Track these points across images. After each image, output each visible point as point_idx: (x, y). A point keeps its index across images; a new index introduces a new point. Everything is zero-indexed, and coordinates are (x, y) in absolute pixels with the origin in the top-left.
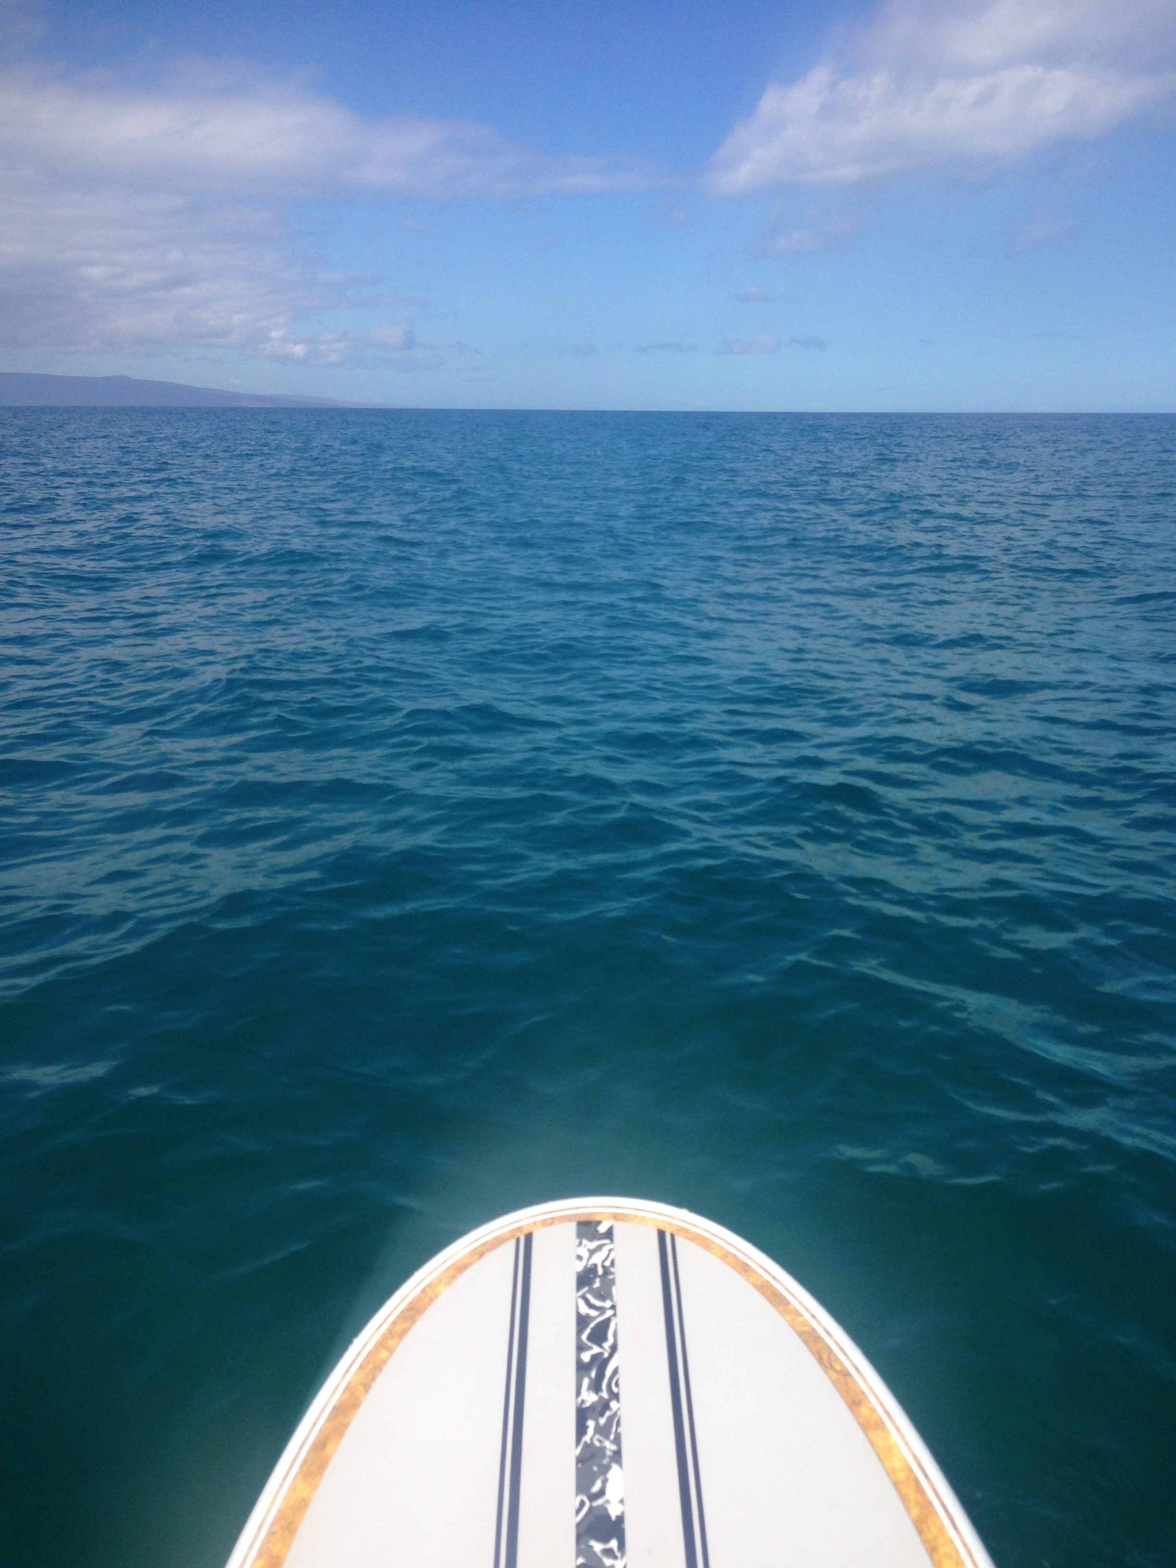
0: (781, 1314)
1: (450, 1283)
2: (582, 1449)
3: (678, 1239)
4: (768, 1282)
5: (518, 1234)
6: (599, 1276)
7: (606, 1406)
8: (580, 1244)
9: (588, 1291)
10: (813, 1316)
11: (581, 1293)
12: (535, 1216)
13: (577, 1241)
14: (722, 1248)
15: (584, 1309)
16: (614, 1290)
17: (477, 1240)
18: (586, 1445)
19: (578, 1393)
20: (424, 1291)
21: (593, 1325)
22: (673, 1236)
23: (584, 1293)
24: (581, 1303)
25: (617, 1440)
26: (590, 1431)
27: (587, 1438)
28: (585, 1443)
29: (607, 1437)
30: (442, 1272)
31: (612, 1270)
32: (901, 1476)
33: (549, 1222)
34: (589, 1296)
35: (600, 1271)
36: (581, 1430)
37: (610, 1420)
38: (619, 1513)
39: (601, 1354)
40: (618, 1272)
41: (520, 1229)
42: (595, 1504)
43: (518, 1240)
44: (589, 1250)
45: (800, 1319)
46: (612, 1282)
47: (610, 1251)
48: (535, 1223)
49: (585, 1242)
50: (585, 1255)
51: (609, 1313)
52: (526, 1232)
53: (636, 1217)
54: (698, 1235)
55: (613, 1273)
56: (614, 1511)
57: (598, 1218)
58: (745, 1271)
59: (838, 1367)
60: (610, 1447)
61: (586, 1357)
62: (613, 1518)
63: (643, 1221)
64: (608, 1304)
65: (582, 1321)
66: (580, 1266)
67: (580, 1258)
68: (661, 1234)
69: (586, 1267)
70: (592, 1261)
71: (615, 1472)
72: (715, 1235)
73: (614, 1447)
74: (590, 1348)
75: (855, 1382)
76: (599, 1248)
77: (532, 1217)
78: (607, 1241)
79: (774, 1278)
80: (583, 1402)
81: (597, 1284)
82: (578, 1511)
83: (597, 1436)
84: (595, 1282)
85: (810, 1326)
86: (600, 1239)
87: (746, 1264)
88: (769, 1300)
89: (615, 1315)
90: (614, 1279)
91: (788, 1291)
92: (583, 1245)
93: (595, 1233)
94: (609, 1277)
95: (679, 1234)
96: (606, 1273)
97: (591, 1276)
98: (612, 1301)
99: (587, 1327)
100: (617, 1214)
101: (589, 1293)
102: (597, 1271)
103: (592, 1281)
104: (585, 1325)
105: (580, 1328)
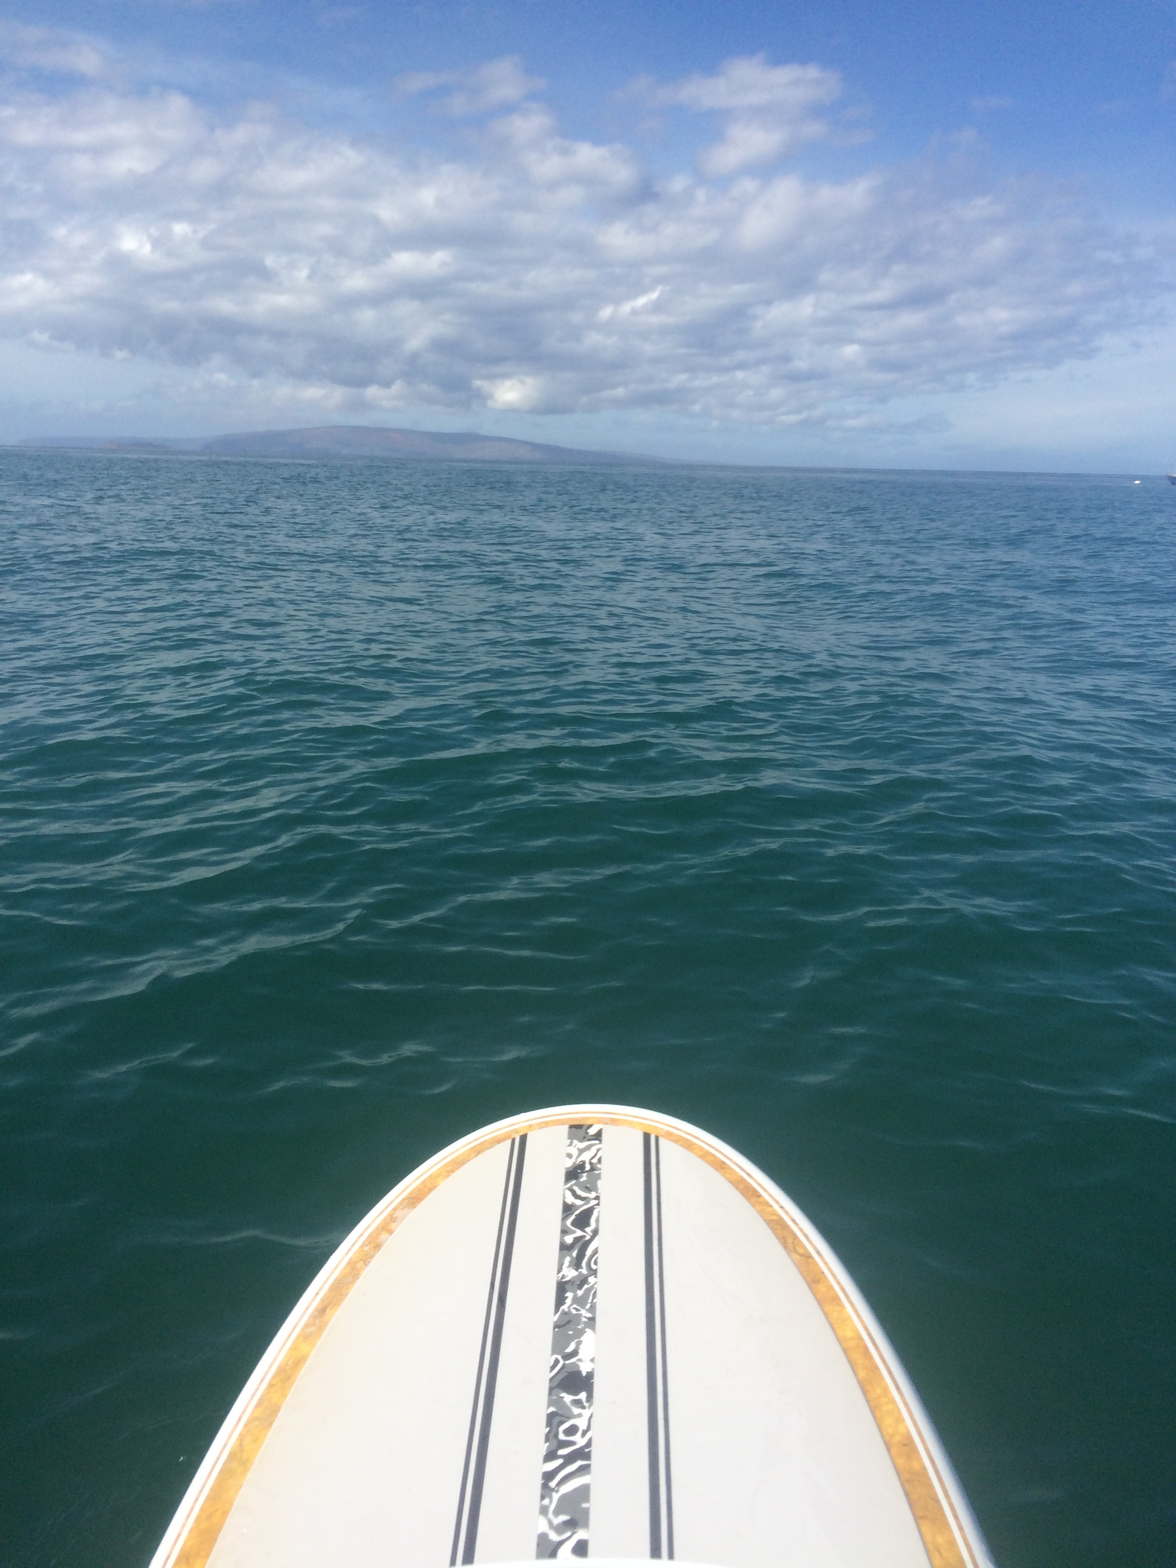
0: (753, 1205)
1: (448, 1176)
2: (560, 1316)
3: (661, 1141)
4: (742, 1177)
5: (514, 1136)
6: (587, 1171)
7: (584, 1281)
8: (570, 1145)
9: (574, 1184)
10: (782, 1207)
11: (568, 1185)
12: (530, 1120)
13: (569, 1141)
14: (701, 1148)
15: (570, 1199)
16: (599, 1183)
17: (474, 1141)
18: (565, 1313)
19: (560, 1270)
20: (423, 1182)
21: (577, 1212)
22: (657, 1138)
23: (572, 1186)
24: (569, 1194)
25: (593, 1309)
26: (568, 1302)
27: (564, 1307)
28: (563, 1310)
29: (583, 1307)
30: (442, 1167)
31: (599, 1166)
32: (852, 1344)
33: (544, 1124)
34: (576, 1188)
35: (588, 1167)
36: (560, 1300)
37: (588, 1291)
38: (590, 1370)
39: (585, 1236)
40: (604, 1169)
41: (516, 1131)
42: (567, 1362)
43: (513, 1141)
44: (578, 1149)
45: (770, 1209)
46: (599, 1177)
47: (598, 1150)
48: (530, 1126)
49: (575, 1142)
50: (575, 1153)
51: (594, 1202)
52: (522, 1134)
53: (625, 1121)
54: (681, 1137)
55: (600, 1169)
56: (585, 1369)
57: (589, 1123)
58: (722, 1168)
59: (801, 1251)
60: (585, 1313)
61: (569, 1239)
62: (584, 1374)
63: (631, 1124)
64: (593, 1195)
65: (568, 1209)
66: (569, 1163)
67: (569, 1156)
68: (647, 1137)
69: (574, 1163)
70: (579, 1160)
71: (588, 1337)
72: (697, 1138)
73: (589, 1315)
74: (574, 1232)
75: (816, 1264)
76: (588, 1148)
77: (528, 1121)
78: (597, 1142)
79: (749, 1175)
80: (563, 1277)
81: (584, 1178)
82: (553, 1368)
83: (575, 1306)
84: (582, 1177)
85: (779, 1215)
86: (589, 1140)
87: (724, 1163)
88: (742, 1193)
89: (598, 1204)
90: (600, 1173)
91: (760, 1185)
92: (574, 1145)
93: (584, 1134)
94: (596, 1172)
95: (662, 1136)
96: (593, 1168)
97: (579, 1171)
98: (597, 1192)
99: (573, 1214)
100: (607, 1119)
101: (576, 1186)
102: (585, 1167)
103: (579, 1175)
104: (570, 1212)
105: (565, 1215)
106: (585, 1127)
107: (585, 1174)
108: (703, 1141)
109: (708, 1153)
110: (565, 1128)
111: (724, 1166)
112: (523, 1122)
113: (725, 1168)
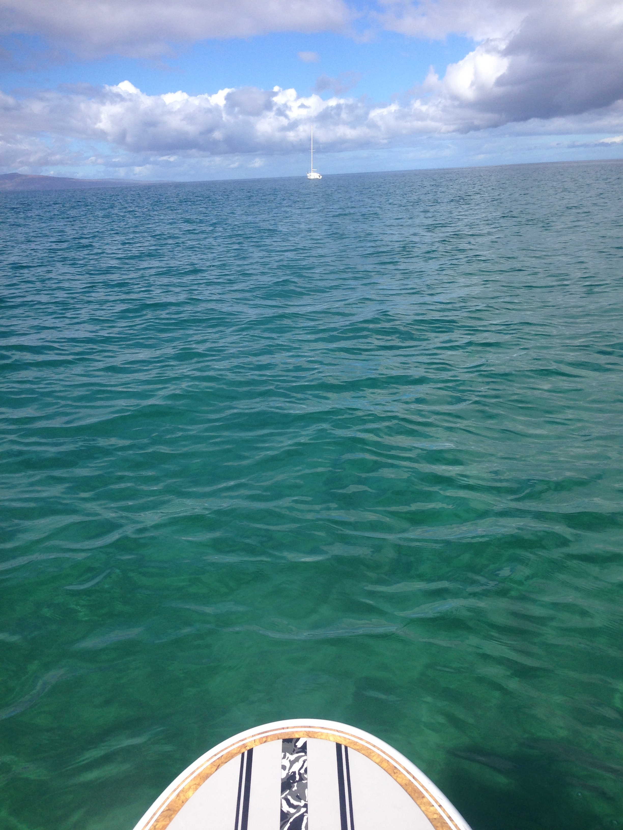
0: (419, 805)
1: (196, 789)
4: (409, 781)
5: (243, 750)
6: (297, 782)
8: (284, 757)
9: (288, 794)
10: (440, 806)
11: (284, 796)
12: (255, 735)
13: (283, 754)
14: (378, 755)
15: (286, 808)
16: (306, 791)
17: (215, 755)
20: (178, 795)
21: (291, 820)
22: (346, 748)
23: (286, 795)
24: (284, 802)
31: (305, 776)
33: (264, 740)
34: (289, 797)
35: (298, 778)
40: (310, 778)
41: (244, 746)
43: (243, 754)
44: (290, 760)
45: (432, 808)
46: (306, 786)
47: (304, 762)
48: (255, 740)
49: (288, 755)
50: (288, 765)
51: (303, 810)
52: (248, 748)
53: (322, 733)
54: (363, 746)
55: (307, 779)
57: (297, 736)
58: (395, 773)
63: (327, 737)
64: (302, 803)
65: (284, 816)
66: (284, 774)
67: (284, 767)
68: (339, 746)
69: (288, 774)
70: (291, 771)
72: (374, 746)
76: (297, 760)
77: (253, 736)
78: (303, 754)
79: (414, 778)
81: (295, 788)
84: (294, 786)
85: (439, 814)
86: (297, 753)
87: (395, 768)
88: (410, 795)
89: (306, 812)
90: (307, 783)
91: (423, 786)
92: (286, 757)
93: (294, 747)
94: (304, 782)
95: (350, 747)
96: (301, 779)
97: (291, 781)
98: (305, 801)
99: (288, 821)
100: (309, 732)
101: (289, 795)
102: (296, 778)
103: (292, 785)
104: (287, 820)
105: (283, 822)
107: (296, 784)
108: (379, 749)
109: (383, 760)
110: (281, 740)
111: (395, 771)
112: (249, 737)
113: (397, 772)
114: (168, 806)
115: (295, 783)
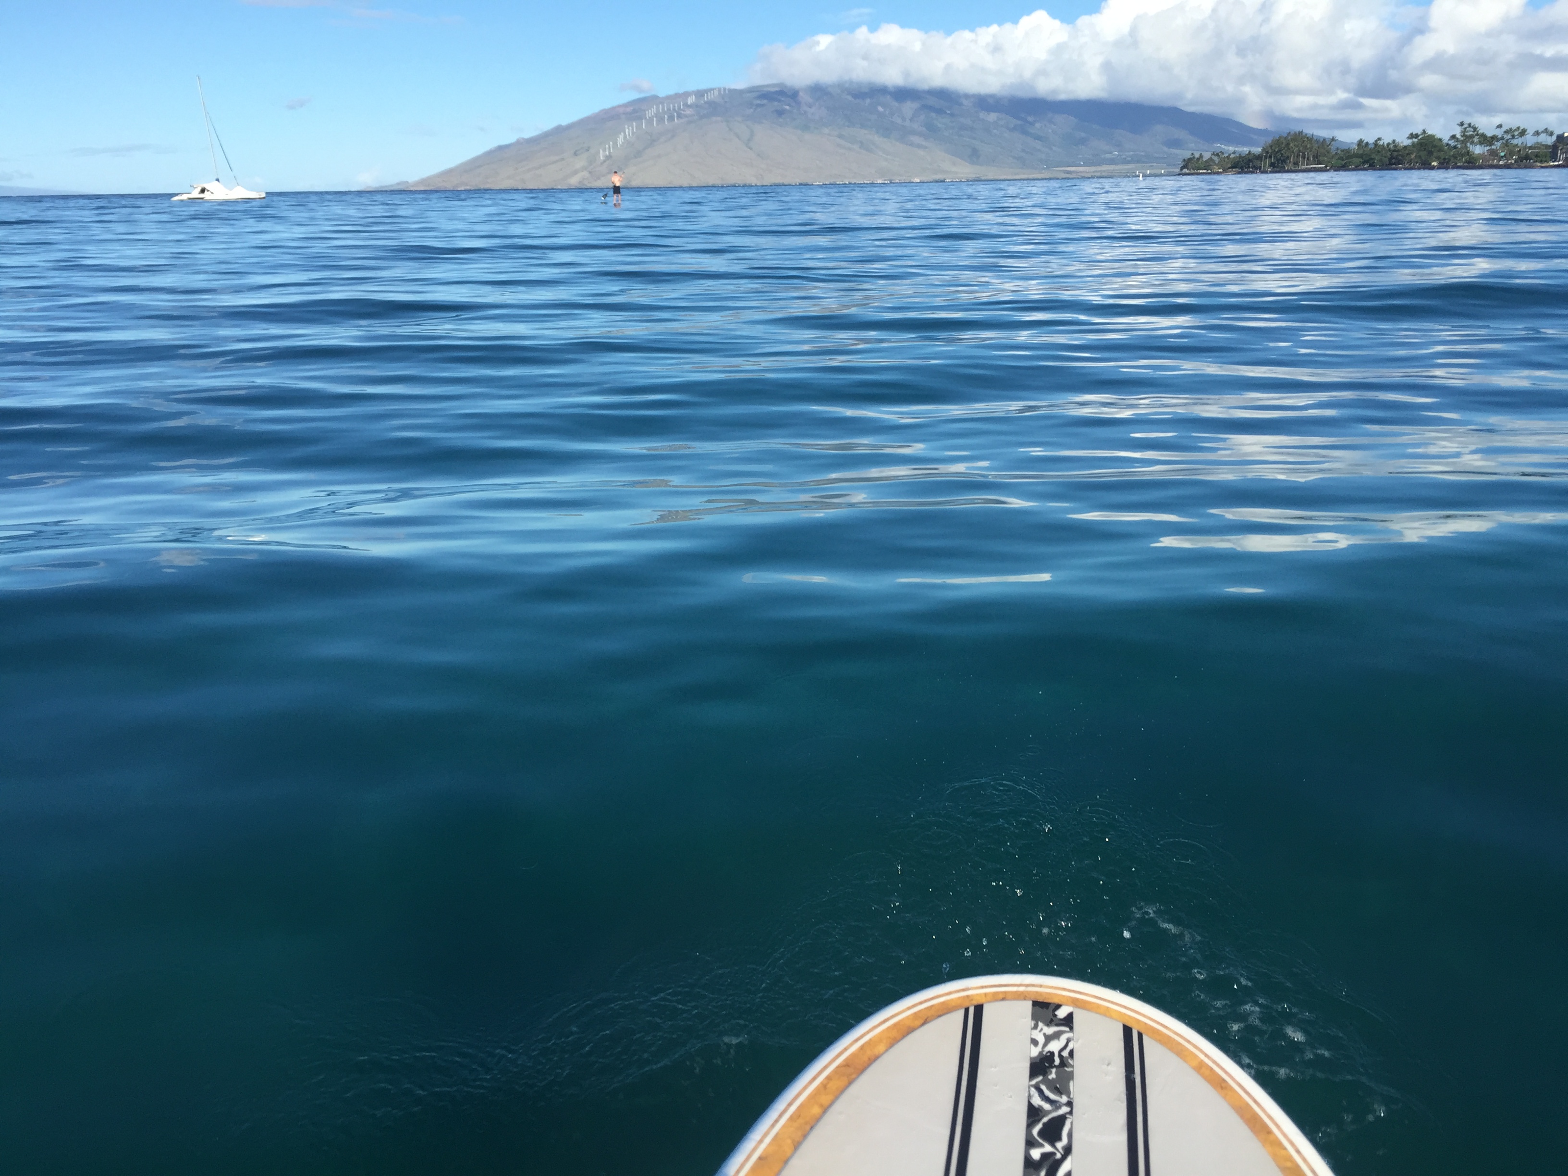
0: (1261, 1143)
1: (892, 1044)
3: (1146, 1040)
4: (1247, 1104)
5: (966, 1005)
6: (1055, 1066)
8: (1036, 1027)
9: (1042, 1082)
11: (1034, 1082)
12: (986, 987)
13: (1033, 1023)
14: (1195, 1056)
15: (1037, 1101)
16: (1071, 1084)
17: (922, 1003)
20: (862, 1048)
21: (1045, 1120)
22: (1140, 1035)
23: (1038, 1083)
24: (1034, 1092)
31: (1070, 1061)
33: (1001, 996)
34: (1043, 1087)
35: (1057, 1061)
39: (1053, 1154)
40: (1078, 1065)
41: (970, 998)
43: (967, 1011)
44: (1044, 1034)
45: (1283, 1152)
46: (1070, 1076)
47: (1068, 1041)
48: (986, 994)
49: (1041, 1025)
50: (1041, 1040)
51: (1065, 1110)
52: (975, 1003)
53: (1099, 1006)
54: (1170, 1037)
55: (1072, 1066)
57: (1056, 1001)
58: (1222, 1088)
61: (1036, 1154)
63: (1106, 1013)
64: (1064, 1099)
65: (1034, 1113)
66: (1035, 1052)
67: (1035, 1042)
68: (1127, 1031)
69: (1041, 1053)
70: (1047, 1049)
72: (1189, 1042)
74: (1042, 1146)
76: (1056, 1036)
77: (982, 987)
78: (1067, 1029)
81: (1053, 1075)
84: (1051, 1073)
86: (1057, 1025)
87: (1224, 1081)
88: (1248, 1125)
89: (1071, 1113)
90: (1073, 1071)
91: (1270, 1116)
92: (1039, 1028)
93: (1052, 1017)
94: (1066, 1069)
95: (1147, 1035)
96: (1063, 1063)
97: (1047, 1065)
98: (1069, 1097)
99: (1039, 1120)
100: (1077, 1000)
101: (1043, 1084)
102: (1054, 1061)
103: (1048, 1070)
104: (1037, 1118)
105: (1031, 1120)
106: (1051, 1008)
107: (1054, 1070)
109: (1202, 1064)
110: (1030, 1003)
111: (1223, 1085)
112: (978, 988)
113: (1226, 1088)
114: (846, 1060)
115: (1052, 1067)
